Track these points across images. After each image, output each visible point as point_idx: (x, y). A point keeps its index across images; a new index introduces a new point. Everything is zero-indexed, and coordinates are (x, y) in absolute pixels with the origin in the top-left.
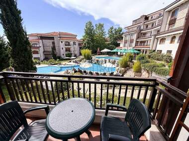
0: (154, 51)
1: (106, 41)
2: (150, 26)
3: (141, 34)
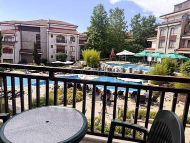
1: (127, 37)
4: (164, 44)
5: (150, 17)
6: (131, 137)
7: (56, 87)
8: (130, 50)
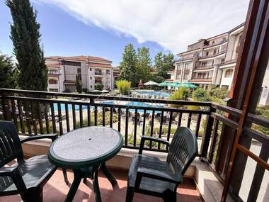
0: (218, 86)
1: (152, 71)
2: (211, 53)
3: (199, 63)
4: (180, 77)
5: (170, 55)
6: (157, 148)
7: (96, 112)
8: (154, 81)
